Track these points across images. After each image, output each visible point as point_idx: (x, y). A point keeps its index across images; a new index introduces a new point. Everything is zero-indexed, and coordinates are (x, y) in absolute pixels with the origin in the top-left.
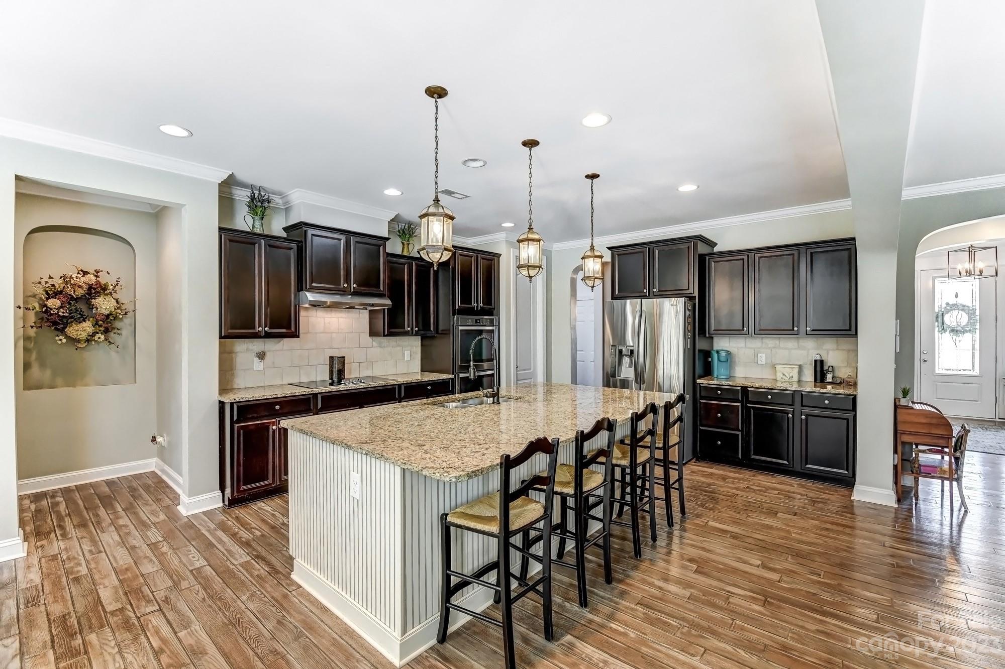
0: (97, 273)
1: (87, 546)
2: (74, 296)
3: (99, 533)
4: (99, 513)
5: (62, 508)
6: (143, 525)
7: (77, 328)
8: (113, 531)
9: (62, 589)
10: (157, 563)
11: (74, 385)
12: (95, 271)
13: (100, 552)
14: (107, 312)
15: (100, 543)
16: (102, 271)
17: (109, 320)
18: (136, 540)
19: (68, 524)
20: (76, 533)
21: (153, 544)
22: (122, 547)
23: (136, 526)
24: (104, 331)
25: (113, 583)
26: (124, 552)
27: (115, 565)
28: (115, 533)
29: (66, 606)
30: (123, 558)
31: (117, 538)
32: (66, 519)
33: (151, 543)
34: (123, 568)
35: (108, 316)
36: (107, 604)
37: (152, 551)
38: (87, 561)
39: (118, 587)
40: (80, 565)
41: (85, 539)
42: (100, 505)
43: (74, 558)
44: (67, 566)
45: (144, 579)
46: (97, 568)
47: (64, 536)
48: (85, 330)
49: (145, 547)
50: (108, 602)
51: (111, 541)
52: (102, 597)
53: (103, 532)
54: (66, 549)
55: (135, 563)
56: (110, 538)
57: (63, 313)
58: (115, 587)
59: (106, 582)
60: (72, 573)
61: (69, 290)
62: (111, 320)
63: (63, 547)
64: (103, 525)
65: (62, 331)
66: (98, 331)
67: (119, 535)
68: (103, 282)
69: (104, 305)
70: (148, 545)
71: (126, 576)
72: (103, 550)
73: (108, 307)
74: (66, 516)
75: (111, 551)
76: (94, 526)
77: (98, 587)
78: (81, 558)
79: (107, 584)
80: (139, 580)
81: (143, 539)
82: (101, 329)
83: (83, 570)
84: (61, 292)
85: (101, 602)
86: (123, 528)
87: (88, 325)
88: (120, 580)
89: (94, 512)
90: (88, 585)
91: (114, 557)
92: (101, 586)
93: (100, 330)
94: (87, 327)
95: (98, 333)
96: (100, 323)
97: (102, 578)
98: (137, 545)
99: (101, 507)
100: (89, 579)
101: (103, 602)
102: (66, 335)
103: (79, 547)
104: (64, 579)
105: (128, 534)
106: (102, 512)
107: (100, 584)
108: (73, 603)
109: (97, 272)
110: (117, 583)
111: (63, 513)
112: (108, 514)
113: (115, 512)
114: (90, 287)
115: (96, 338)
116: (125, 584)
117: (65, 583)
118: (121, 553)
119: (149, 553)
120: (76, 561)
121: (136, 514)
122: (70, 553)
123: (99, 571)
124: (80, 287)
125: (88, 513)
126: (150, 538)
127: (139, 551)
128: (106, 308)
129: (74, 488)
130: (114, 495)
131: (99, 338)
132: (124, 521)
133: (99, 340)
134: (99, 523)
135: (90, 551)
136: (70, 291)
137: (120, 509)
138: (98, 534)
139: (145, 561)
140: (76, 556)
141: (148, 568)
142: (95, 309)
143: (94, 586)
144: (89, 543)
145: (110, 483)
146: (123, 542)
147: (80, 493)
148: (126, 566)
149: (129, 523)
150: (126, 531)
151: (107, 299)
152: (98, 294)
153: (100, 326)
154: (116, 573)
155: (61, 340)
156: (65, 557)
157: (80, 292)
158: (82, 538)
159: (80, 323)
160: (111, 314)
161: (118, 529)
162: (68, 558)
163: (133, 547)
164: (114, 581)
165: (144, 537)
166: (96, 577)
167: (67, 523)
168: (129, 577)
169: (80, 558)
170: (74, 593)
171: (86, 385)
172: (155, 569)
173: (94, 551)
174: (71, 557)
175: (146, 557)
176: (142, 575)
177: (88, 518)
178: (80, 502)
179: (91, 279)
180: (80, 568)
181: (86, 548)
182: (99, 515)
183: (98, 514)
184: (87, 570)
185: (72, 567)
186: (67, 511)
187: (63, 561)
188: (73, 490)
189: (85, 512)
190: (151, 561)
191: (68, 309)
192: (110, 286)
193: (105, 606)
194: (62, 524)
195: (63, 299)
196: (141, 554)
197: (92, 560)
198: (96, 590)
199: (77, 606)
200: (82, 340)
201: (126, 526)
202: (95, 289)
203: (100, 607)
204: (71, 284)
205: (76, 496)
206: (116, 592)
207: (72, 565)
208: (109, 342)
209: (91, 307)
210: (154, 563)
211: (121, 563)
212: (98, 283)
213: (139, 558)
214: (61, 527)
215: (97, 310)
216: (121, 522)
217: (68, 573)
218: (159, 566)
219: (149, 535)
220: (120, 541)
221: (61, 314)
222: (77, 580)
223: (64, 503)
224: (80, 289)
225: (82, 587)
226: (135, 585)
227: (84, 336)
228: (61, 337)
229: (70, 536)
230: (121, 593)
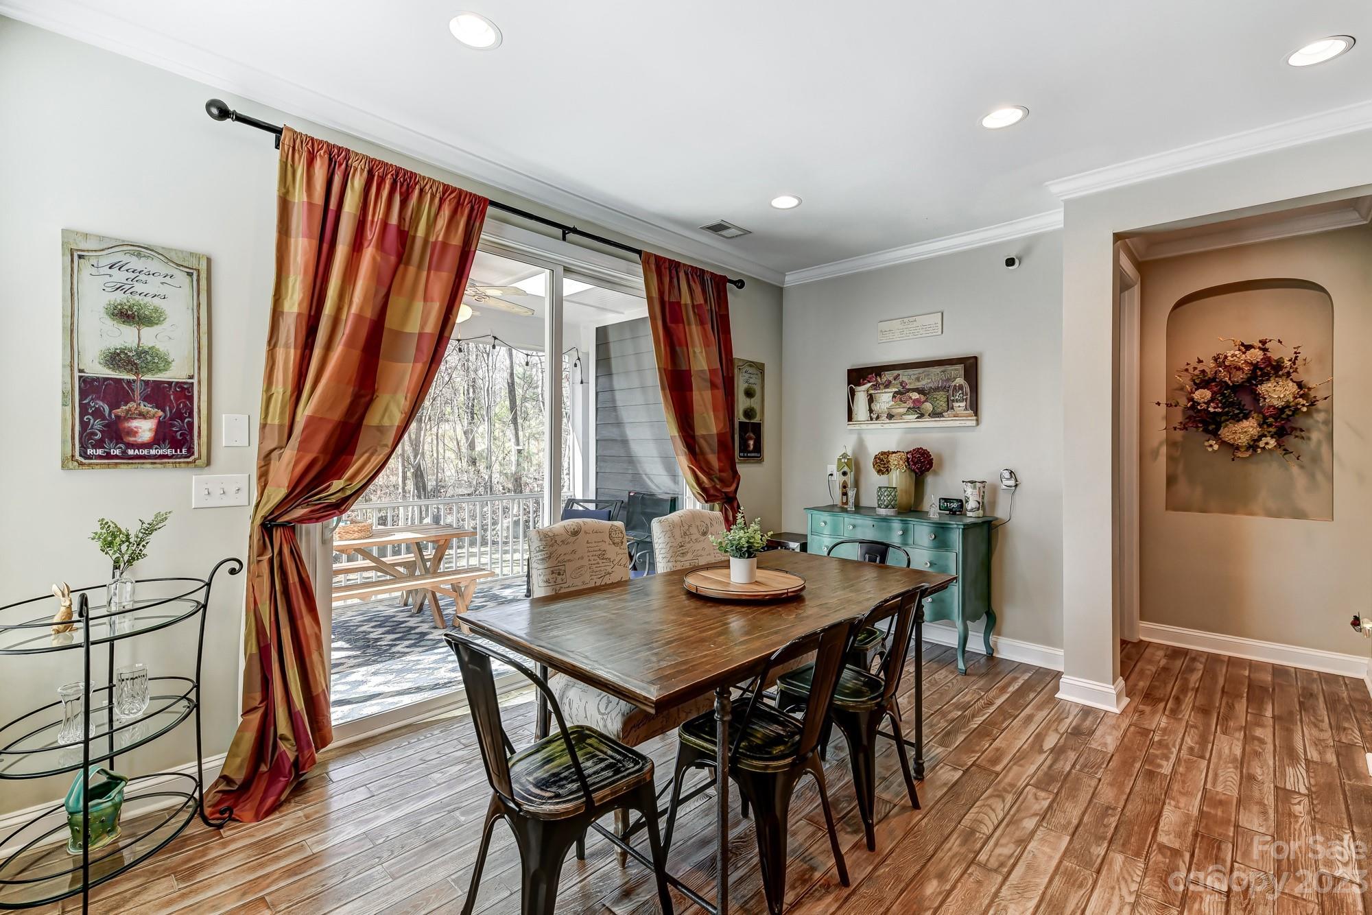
0: (1263, 345)
1: (1192, 740)
2: (1229, 382)
3: (1218, 732)
4: (1236, 706)
5: (1194, 678)
6: (1288, 754)
7: (1234, 428)
8: (1238, 740)
9: (1128, 775)
10: (1272, 823)
11: (1233, 512)
12: (1260, 342)
13: (1203, 757)
14: (1280, 404)
15: (1210, 746)
16: (1270, 341)
17: (1284, 416)
18: (1263, 771)
19: (1189, 699)
20: (1190, 716)
21: (1285, 789)
22: (1236, 768)
23: (1278, 749)
24: (1275, 433)
25: (1191, 809)
26: (1235, 777)
27: (1209, 786)
28: (1240, 744)
29: (1117, 800)
30: (1228, 784)
31: (1238, 752)
32: (1189, 694)
33: (1283, 786)
34: (1218, 798)
35: (1282, 410)
36: (1162, 831)
37: (1276, 800)
38: (1178, 759)
39: (1193, 819)
40: (1167, 758)
41: (1196, 731)
42: (1245, 695)
43: (1167, 747)
44: (1151, 751)
45: (1236, 832)
46: (1185, 775)
47: (1174, 713)
48: (1246, 432)
49: (1269, 788)
50: (1166, 828)
51: (1227, 751)
52: (1164, 817)
53: (1224, 733)
54: (1165, 730)
55: (1239, 801)
56: (1229, 745)
57: (1215, 408)
58: (1188, 816)
59: (1183, 801)
60: (1151, 763)
61: (1223, 375)
62: (1288, 415)
63: (1163, 725)
64: (1231, 724)
65: (1215, 434)
66: (1266, 433)
67: (1244, 749)
68: (1274, 356)
69: (1277, 392)
70: (1276, 787)
71: (1213, 811)
72: (1207, 756)
73: (1282, 396)
74: (1192, 689)
75: (1217, 765)
76: (1218, 718)
77: (1167, 801)
78: (1175, 751)
79: (1182, 805)
80: (1227, 830)
81: (1275, 775)
82: (1271, 429)
83: (1166, 768)
84: (1214, 379)
85: (1158, 823)
86: (1256, 742)
87: (1251, 424)
88: (1201, 811)
89: (1230, 701)
90: (1158, 790)
91: (1216, 775)
92: (1173, 803)
93: (1269, 432)
94: (1248, 428)
95: (1265, 436)
96: (1271, 420)
97: (1180, 792)
98: (1260, 778)
99: (1244, 700)
100: (1165, 784)
101: (1162, 824)
102: (1221, 439)
103: (1181, 736)
104: (1138, 765)
105: (1257, 754)
106: (1241, 706)
107: (1174, 799)
108: (1127, 800)
109: (1263, 342)
110: (1195, 812)
111: (1191, 685)
112: (1247, 712)
113: (1259, 714)
114: (1255, 366)
115: (1262, 444)
116: (1204, 822)
117: (1136, 770)
118: (1228, 775)
119: (1270, 800)
120: (1165, 751)
121: (1289, 732)
122: (1166, 738)
123: (1184, 782)
124: (1239, 369)
125: (1222, 698)
126: (1287, 780)
127: (1255, 787)
128: (1279, 397)
129: (1226, 659)
130: (1274, 690)
131: (1267, 444)
132: (1265, 733)
133: (1267, 447)
134: (1227, 718)
135: (1191, 749)
136: (1225, 377)
137: (1269, 713)
138: (1216, 732)
139: (1255, 808)
140: (1170, 746)
141: (1251, 820)
142: (1262, 400)
143: (1165, 795)
144: (1196, 738)
145: (1279, 672)
146: (1242, 763)
147: (1229, 669)
148: (1223, 797)
149: (1269, 740)
150: (1257, 748)
151: (1281, 383)
152: (1266, 377)
153: (1270, 425)
154: (1204, 798)
155: (1211, 446)
156: (1156, 739)
157: (1239, 377)
158: (1192, 727)
159: (1238, 421)
160: (1287, 406)
161: (1248, 739)
162: (1160, 742)
163: (1251, 778)
164: (1193, 806)
165: (1279, 773)
166: (1176, 787)
167: (1187, 699)
168: (1216, 815)
169: (1173, 749)
170: (1137, 788)
171: (1251, 514)
172: (1262, 830)
173: (1196, 750)
174: (1165, 742)
175: (1261, 803)
176: (1237, 826)
177: (1217, 705)
178: (1221, 681)
179: (1256, 355)
180: (1164, 763)
181: (1189, 741)
182: (1234, 707)
183: (1233, 705)
184: (1170, 770)
185: (1156, 756)
186: (1197, 684)
187: (1152, 742)
188: (1223, 661)
189: (1218, 695)
190: (1265, 813)
191: (1221, 401)
192: (1286, 362)
193: (1160, 832)
194: (1181, 697)
195: (1215, 389)
196: (1256, 794)
197: (1185, 760)
198: (1164, 803)
199: (1129, 807)
200: (1241, 447)
201: (1262, 741)
202: (1261, 369)
203: (1153, 829)
204: (1226, 366)
205: (1221, 670)
206: (1186, 824)
207: (1158, 752)
208: (1285, 450)
209: (1256, 397)
210: (1266, 820)
211: (1219, 789)
212: (1267, 360)
213: (1250, 798)
214: (1178, 700)
215: (1265, 401)
216: (1259, 732)
217: (1148, 760)
218: (1272, 830)
219: (1288, 774)
220: (1239, 759)
221: (1211, 410)
222: (1151, 775)
223: (1201, 672)
224: (1239, 373)
225: (1151, 787)
226: (1217, 831)
227: (1243, 440)
228: (1212, 442)
229: (1180, 717)
230: (1191, 829)
